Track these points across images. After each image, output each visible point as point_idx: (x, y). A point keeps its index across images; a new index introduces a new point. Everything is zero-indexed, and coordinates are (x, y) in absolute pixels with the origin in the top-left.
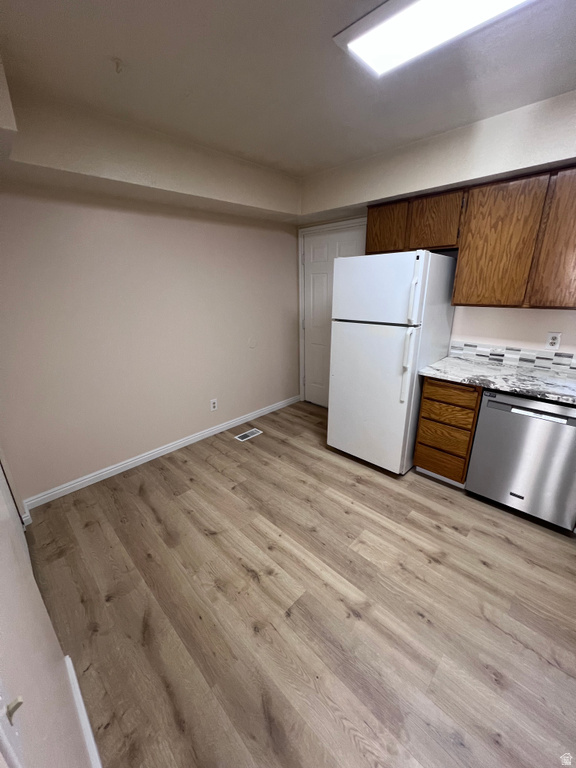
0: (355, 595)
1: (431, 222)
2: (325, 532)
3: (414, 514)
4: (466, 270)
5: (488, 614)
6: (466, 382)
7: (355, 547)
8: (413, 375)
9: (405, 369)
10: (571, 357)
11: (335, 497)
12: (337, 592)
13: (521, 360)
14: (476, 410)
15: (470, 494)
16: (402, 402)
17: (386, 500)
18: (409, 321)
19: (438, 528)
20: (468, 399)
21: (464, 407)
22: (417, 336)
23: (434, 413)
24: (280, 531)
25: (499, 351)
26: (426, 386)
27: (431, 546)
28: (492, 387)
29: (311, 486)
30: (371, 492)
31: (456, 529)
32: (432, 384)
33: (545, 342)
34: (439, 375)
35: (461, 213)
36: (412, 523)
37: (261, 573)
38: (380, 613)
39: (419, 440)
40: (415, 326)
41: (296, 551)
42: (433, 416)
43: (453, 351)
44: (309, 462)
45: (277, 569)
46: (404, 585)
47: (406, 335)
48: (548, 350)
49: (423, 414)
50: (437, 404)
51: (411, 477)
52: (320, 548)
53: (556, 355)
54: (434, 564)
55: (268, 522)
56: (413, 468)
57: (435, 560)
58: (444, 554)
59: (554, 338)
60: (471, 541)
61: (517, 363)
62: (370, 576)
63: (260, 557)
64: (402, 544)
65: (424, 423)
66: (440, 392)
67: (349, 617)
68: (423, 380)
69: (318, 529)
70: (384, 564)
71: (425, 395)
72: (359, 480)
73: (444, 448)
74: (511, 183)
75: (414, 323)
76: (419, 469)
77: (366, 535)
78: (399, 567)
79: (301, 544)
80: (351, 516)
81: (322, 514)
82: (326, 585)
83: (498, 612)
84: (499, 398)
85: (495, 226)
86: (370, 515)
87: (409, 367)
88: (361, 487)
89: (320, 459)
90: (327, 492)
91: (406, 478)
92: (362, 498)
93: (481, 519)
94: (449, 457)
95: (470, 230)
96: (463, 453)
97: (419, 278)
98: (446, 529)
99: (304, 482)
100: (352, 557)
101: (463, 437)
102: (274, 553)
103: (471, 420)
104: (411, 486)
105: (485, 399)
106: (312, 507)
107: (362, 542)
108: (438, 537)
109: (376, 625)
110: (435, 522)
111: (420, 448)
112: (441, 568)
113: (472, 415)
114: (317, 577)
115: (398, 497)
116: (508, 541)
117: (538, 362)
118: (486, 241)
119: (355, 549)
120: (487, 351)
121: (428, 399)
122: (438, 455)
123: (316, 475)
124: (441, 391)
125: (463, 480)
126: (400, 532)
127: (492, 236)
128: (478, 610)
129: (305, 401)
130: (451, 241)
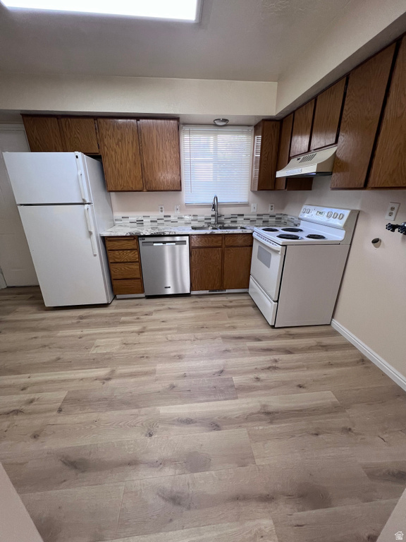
0: (103, 372)
1: (78, 136)
2: (68, 355)
3: (123, 319)
4: (109, 169)
5: (170, 339)
6: (129, 235)
7: (94, 351)
8: (97, 237)
9: (90, 233)
10: (170, 216)
11: (68, 334)
12: (91, 378)
13: (151, 221)
14: (138, 250)
15: (148, 297)
16: (95, 255)
17: (104, 320)
18: (84, 200)
19: (138, 318)
20: (131, 244)
21: (131, 250)
22: (92, 210)
23: (117, 258)
24: (28, 375)
25: (140, 219)
26: (107, 243)
27: (136, 328)
28: (142, 234)
29: (42, 337)
30: (93, 320)
31: (147, 315)
32: (110, 241)
33: (158, 211)
34: (113, 234)
35: (96, 133)
36: (124, 323)
37: (23, 407)
38: (122, 370)
39: (113, 278)
40: (89, 204)
41: (49, 378)
42: (117, 260)
43: (117, 222)
44: (34, 324)
45: (37, 396)
46: (130, 351)
47: (85, 210)
48: (161, 215)
49: (111, 261)
50: (117, 253)
51: (115, 303)
52: (69, 365)
53: (165, 216)
54: (141, 334)
55: (13, 376)
56: (115, 298)
57: (140, 332)
58: (144, 328)
59: (161, 208)
60: (155, 316)
61: (150, 224)
62: (109, 359)
63: (15, 400)
64: (122, 335)
65: (112, 266)
66: (117, 245)
67: (104, 383)
68: (104, 239)
69: (61, 357)
70: (114, 349)
71: (109, 249)
72: (81, 318)
73: (128, 277)
74: (120, 120)
75: (88, 201)
76: (118, 296)
77: (98, 342)
78: (124, 345)
79: (51, 371)
80: (84, 338)
81: (60, 348)
82: (82, 379)
83: (173, 336)
84: (147, 240)
85: (117, 144)
86: (98, 331)
87: (93, 231)
88: (84, 321)
89: (43, 319)
90: (59, 334)
91: (113, 304)
92: (88, 326)
93: (157, 305)
94: (133, 281)
95: (105, 145)
96: (138, 276)
97: (81, 171)
98: (142, 317)
99: (35, 338)
100: (95, 357)
101: (136, 267)
102: (29, 389)
103: (137, 256)
104: (117, 307)
105: (140, 242)
106: (50, 348)
107: (97, 347)
108: (139, 322)
109: (123, 376)
110: (135, 317)
111: (115, 283)
112: (146, 333)
113: (137, 253)
114: (72, 380)
115: (112, 315)
116: (170, 309)
117: (159, 221)
118: (116, 152)
119: (94, 352)
120: (134, 219)
121: (110, 250)
122: (126, 282)
123: (44, 329)
124: (116, 243)
125: (143, 291)
126: (118, 330)
127: (118, 150)
128: (166, 340)
129: (8, 287)
130: (95, 150)
